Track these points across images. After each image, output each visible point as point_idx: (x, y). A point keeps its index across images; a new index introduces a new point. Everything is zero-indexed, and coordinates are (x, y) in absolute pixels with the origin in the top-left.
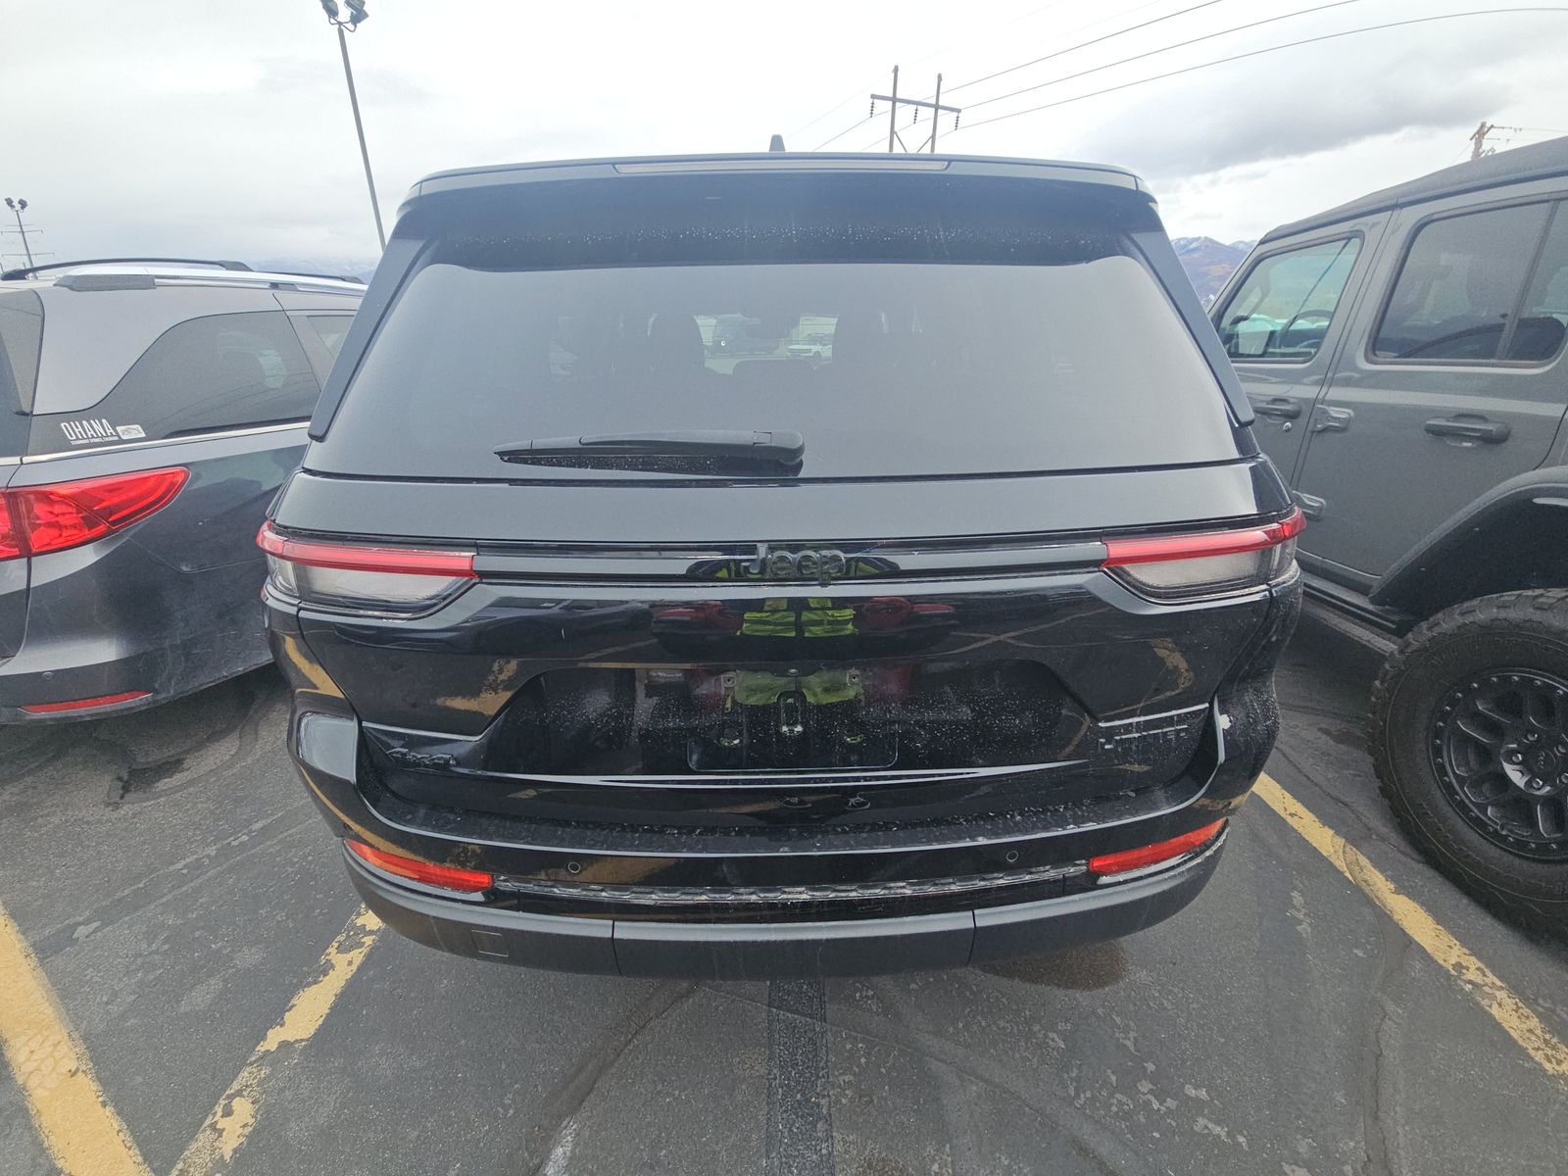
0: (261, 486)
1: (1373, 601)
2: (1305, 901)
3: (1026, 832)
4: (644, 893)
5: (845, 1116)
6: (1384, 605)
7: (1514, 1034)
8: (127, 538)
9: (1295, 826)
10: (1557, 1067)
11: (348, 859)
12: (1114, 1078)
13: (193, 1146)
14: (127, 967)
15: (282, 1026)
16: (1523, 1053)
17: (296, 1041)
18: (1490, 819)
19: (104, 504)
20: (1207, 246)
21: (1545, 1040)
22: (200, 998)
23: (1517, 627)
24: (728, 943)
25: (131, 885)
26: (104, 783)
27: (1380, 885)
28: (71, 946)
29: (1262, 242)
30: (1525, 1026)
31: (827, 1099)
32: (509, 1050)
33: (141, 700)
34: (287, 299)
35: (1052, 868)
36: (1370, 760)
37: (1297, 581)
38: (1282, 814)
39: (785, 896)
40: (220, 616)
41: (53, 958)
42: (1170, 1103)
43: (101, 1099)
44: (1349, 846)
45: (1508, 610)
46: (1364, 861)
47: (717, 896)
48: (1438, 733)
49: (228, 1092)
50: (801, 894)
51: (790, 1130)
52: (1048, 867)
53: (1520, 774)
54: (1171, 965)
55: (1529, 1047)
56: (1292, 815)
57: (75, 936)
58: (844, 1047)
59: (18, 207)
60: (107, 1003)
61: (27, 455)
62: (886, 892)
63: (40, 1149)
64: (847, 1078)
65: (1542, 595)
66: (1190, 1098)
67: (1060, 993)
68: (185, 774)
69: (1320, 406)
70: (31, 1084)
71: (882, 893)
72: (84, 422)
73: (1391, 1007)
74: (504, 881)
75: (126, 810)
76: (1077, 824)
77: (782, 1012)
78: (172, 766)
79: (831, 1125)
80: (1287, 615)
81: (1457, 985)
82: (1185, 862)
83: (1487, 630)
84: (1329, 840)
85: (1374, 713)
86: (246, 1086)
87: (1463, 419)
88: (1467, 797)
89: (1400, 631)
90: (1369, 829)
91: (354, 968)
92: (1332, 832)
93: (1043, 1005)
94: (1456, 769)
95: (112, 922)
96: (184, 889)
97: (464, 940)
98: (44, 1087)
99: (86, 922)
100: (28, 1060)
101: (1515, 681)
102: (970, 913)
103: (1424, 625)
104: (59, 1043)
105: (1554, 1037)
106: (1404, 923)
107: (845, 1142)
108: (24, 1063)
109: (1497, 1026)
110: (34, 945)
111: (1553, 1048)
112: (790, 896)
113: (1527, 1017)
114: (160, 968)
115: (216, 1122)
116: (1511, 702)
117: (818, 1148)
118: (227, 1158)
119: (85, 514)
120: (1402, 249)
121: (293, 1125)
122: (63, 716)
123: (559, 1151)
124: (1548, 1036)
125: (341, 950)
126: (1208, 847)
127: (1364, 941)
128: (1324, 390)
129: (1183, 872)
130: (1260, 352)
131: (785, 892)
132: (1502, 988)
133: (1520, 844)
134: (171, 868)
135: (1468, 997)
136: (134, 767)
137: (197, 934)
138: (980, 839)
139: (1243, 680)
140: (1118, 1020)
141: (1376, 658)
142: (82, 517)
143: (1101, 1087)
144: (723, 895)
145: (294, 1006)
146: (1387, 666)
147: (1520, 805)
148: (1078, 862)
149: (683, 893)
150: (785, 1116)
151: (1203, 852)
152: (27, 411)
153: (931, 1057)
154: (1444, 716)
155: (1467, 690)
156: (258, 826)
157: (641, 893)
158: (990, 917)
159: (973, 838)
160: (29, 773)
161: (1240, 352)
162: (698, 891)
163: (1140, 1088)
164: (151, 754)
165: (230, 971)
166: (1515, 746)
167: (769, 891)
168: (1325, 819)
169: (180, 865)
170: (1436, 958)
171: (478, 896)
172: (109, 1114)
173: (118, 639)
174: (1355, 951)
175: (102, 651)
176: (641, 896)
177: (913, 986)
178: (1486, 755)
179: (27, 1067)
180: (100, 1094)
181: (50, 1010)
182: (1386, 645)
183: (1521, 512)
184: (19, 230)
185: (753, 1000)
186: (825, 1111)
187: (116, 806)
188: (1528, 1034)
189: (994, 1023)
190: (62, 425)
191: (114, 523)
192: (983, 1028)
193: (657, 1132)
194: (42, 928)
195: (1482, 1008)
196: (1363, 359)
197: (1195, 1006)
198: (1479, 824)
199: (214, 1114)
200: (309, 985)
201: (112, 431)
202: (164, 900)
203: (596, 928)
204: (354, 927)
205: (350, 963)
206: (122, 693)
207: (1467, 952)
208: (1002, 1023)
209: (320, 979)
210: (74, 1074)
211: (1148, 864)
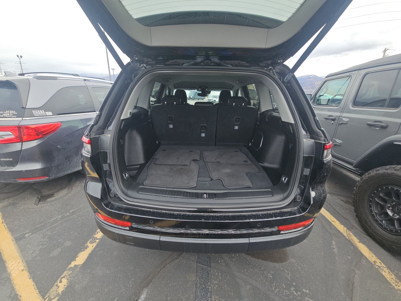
0: (78, 127)
1: (354, 167)
2: (336, 243)
3: (263, 219)
4: (168, 229)
5: (215, 292)
6: (357, 168)
7: (388, 279)
8: (46, 139)
9: (334, 224)
10: (398, 288)
11: (96, 218)
12: (285, 286)
13: (52, 290)
14: (38, 245)
15: (75, 261)
16: (390, 284)
17: (78, 265)
18: (384, 224)
19: (41, 131)
20: (314, 77)
21: (396, 281)
22: (55, 253)
23: (390, 175)
24: (188, 243)
25: (39, 224)
26: (34, 199)
27: (356, 241)
28: (24, 239)
29: (326, 77)
30: (391, 277)
31: (211, 287)
32: (131, 270)
33: (46, 178)
34: (88, 83)
35: (269, 228)
36: (353, 208)
37: (331, 159)
38: (331, 221)
39: (202, 232)
40: (66, 159)
41: (19, 241)
42: (299, 293)
43: (29, 277)
44: (347, 230)
45: (388, 170)
46: (351, 234)
47: (186, 231)
48: (371, 201)
49: (61, 277)
50: (206, 231)
51: (201, 294)
52: (268, 228)
53: (391, 213)
54: (300, 258)
55: (392, 282)
56: (333, 221)
57: (25, 236)
58: (215, 274)
59: (20, 57)
60: (32, 253)
61: (24, 118)
62: (228, 232)
63: (13, 289)
64: (216, 282)
65: (396, 167)
66: (304, 292)
67: (272, 263)
68: (54, 197)
69: (341, 118)
70: (12, 273)
71: (227, 232)
72: (38, 111)
73: (357, 271)
74: (134, 225)
75: (39, 206)
76: (275, 217)
77: (200, 265)
78: (51, 195)
79: (211, 294)
80: (328, 168)
81: (374, 266)
82: (303, 229)
83: (383, 175)
84: (342, 228)
85: (354, 196)
86: (66, 276)
87: (377, 122)
88: (378, 218)
89: (361, 175)
90: (353, 226)
91: (94, 247)
92: (343, 226)
93: (267, 266)
94: (375, 210)
95: (35, 233)
96: (53, 226)
97: (123, 239)
98: (15, 273)
99: (28, 233)
100: (11, 266)
101: (390, 189)
102: (248, 239)
103: (367, 173)
104: (20, 263)
105: (398, 280)
106: (361, 250)
107: (215, 298)
108: (11, 267)
109: (383, 277)
110: (15, 238)
111: (398, 283)
112: (204, 232)
113: (391, 275)
114: (46, 245)
115: (58, 284)
116: (389, 194)
117: (208, 299)
118: (60, 293)
119: (37, 132)
120: (361, 80)
121: (77, 286)
122: (27, 181)
123: (143, 296)
124: (396, 280)
125: (90, 243)
126: (309, 226)
127: (351, 254)
128: (342, 113)
129: (302, 232)
130: (326, 104)
131: (202, 231)
132: (385, 267)
133: (391, 231)
134: (50, 221)
135: (377, 270)
136: (42, 195)
137: (55, 237)
138: (251, 220)
139: (318, 183)
140: (286, 271)
141: (355, 181)
142: (36, 133)
143: (281, 288)
144: (187, 231)
145: (78, 256)
146: (357, 184)
147: (391, 221)
148: (276, 227)
149: (178, 230)
150: (200, 291)
151: (307, 227)
152: (25, 107)
153: (238, 278)
154: (372, 197)
155: (378, 191)
156: (72, 211)
157: (167, 229)
158: (253, 240)
159: (249, 220)
160: (16, 196)
161: (321, 104)
162: (181, 229)
163: (291, 289)
164: (46, 192)
165: (63, 247)
166: (390, 205)
167: (198, 230)
168: (342, 223)
169: (52, 220)
170: (369, 259)
171: (128, 228)
172: (31, 281)
173: (41, 163)
174: (348, 257)
175: (37, 166)
176: (167, 230)
177: (234, 260)
178: (382, 207)
179: (11, 268)
180: (29, 276)
181: (18, 254)
182: (357, 178)
183: (390, 146)
184: (20, 63)
185: (193, 261)
186: (210, 290)
187: (37, 205)
188: (391, 279)
189: (254, 270)
190: (33, 111)
191: (43, 135)
192: (251, 271)
193: (167, 293)
194: (17, 234)
195: (380, 272)
196: (351, 106)
197: (306, 269)
198: (381, 225)
199: (57, 282)
200: (82, 251)
201: (44, 113)
202: (48, 228)
203: (156, 238)
204: (94, 237)
205: (93, 246)
206: (41, 176)
207: (377, 258)
208: (256, 270)
209: (85, 250)
210: (23, 270)
211: (293, 229)
